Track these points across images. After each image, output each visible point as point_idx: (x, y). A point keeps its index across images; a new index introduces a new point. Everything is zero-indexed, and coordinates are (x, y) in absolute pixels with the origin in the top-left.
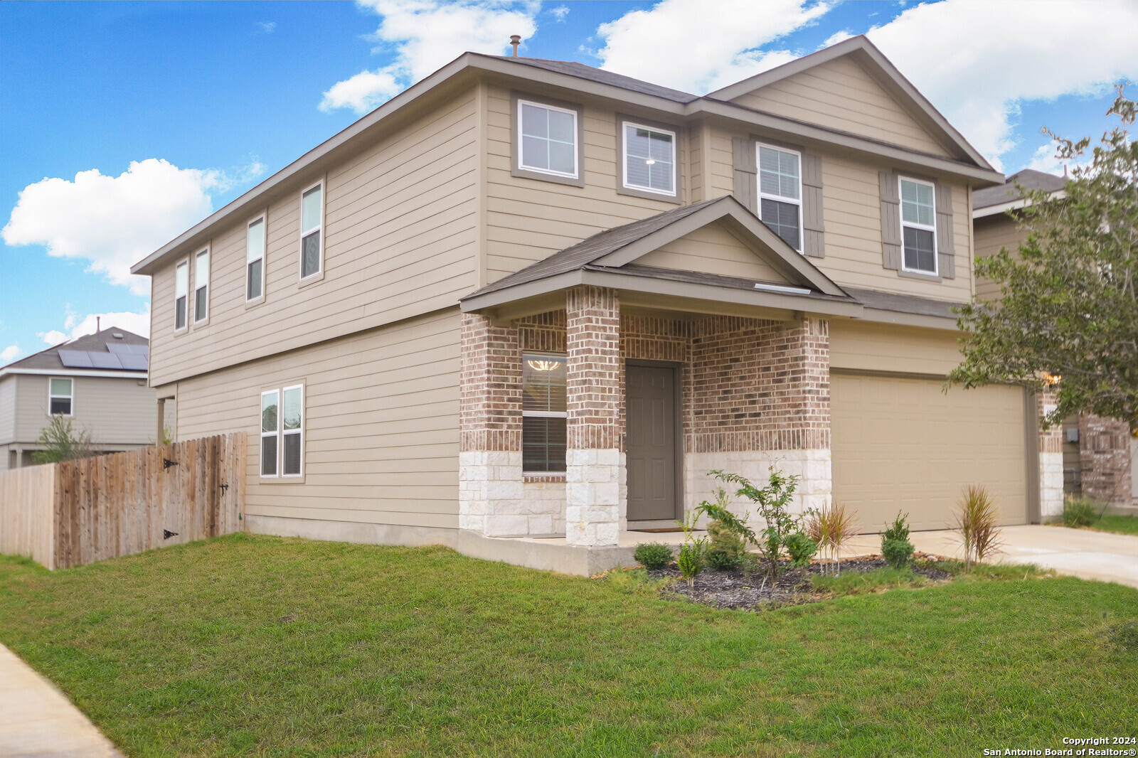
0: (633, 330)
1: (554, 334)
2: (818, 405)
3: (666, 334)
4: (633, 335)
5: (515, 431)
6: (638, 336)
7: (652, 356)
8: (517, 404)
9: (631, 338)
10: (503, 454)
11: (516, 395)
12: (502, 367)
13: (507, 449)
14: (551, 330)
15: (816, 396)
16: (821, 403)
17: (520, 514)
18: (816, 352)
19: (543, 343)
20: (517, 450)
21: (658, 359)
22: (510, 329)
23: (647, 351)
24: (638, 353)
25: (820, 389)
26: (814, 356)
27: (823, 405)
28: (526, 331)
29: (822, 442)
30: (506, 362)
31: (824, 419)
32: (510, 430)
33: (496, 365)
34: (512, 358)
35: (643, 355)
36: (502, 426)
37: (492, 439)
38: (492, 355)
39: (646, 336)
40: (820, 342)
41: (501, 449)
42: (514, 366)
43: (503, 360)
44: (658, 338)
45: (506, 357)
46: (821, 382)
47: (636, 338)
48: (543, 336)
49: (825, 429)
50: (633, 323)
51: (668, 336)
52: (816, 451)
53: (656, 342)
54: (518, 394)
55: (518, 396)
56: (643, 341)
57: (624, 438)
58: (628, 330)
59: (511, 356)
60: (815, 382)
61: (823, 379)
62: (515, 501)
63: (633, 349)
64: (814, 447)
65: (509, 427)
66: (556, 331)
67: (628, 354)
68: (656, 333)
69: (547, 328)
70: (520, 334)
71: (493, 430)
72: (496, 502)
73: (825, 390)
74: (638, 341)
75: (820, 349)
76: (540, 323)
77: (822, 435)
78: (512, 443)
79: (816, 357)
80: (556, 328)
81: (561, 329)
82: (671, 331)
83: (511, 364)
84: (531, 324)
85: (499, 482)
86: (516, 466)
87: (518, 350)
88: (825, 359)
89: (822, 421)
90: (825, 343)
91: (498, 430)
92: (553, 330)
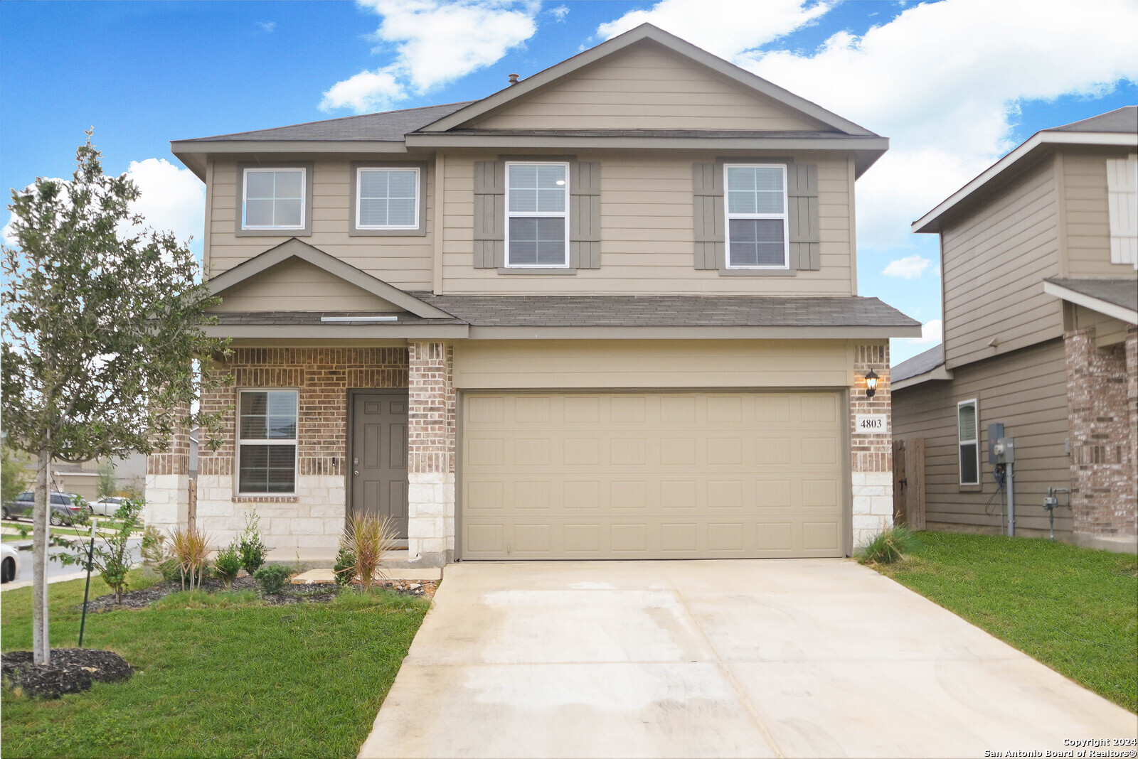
0: (355, 360)
1: (267, 371)
2: (426, 429)
3: (395, 362)
4: (356, 366)
5: (225, 457)
6: (362, 366)
7: (378, 384)
8: (228, 434)
9: (353, 369)
10: (214, 477)
11: (227, 426)
12: (214, 403)
13: (216, 473)
14: (264, 368)
15: (422, 420)
16: (429, 426)
17: (229, 529)
18: (424, 376)
19: (256, 380)
20: (227, 474)
21: (386, 387)
22: (223, 370)
23: (372, 380)
24: (361, 382)
25: (429, 413)
26: (422, 380)
27: (433, 429)
28: (239, 371)
29: (430, 466)
30: (218, 399)
31: (433, 442)
32: (220, 457)
33: (207, 402)
34: (223, 395)
35: (367, 384)
36: (212, 454)
37: (202, 465)
38: (205, 393)
39: (371, 366)
40: (430, 366)
41: (211, 473)
42: (226, 402)
43: (215, 396)
44: (385, 367)
45: (217, 394)
46: (430, 406)
47: (359, 369)
48: (256, 373)
49: (434, 453)
50: (357, 355)
51: (398, 364)
52: (420, 474)
53: (383, 371)
54: (229, 425)
55: (229, 428)
56: (367, 371)
57: (342, 462)
58: (349, 361)
59: (223, 393)
60: (422, 407)
61: (433, 402)
62: (224, 519)
63: (356, 379)
64: (417, 470)
65: (220, 454)
66: (270, 369)
67: (350, 384)
68: (384, 362)
69: (261, 366)
70: (233, 374)
71: (204, 457)
72: (205, 518)
73: (436, 413)
74: (361, 372)
75: (430, 373)
76: (253, 362)
77: (430, 459)
78: (222, 468)
79: (424, 381)
80: (269, 366)
81: (275, 366)
82: (401, 359)
83: (222, 400)
84: (244, 364)
85: (208, 502)
86: (227, 488)
87: (231, 387)
88: (436, 382)
89: (430, 445)
90: (437, 366)
91: (208, 457)
92: (267, 367)
